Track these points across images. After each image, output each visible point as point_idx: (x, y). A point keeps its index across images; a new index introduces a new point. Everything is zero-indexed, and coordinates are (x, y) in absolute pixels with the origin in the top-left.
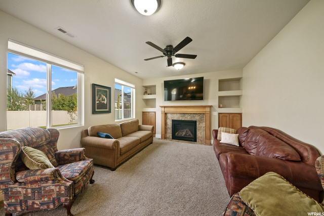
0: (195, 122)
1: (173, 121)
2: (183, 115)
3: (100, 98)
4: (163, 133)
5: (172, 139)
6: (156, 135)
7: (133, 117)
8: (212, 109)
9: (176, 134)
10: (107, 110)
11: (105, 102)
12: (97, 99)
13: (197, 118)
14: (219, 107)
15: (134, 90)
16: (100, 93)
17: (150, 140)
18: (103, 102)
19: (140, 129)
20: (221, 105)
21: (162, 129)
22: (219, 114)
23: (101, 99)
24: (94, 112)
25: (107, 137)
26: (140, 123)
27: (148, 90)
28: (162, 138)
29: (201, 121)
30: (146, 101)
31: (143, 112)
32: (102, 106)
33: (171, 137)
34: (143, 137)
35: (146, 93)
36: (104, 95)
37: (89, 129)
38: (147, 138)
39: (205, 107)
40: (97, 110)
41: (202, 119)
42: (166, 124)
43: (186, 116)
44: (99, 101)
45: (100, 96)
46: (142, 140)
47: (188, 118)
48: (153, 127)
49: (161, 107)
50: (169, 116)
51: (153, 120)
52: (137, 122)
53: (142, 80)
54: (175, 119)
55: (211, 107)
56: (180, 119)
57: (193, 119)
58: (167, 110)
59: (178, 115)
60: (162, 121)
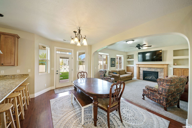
0: (158, 72)
1: (144, 71)
2: (149, 69)
4: (138, 76)
5: (143, 80)
6: (134, 77)
7: (123, 68)
8: (168, 66)
9: (146, 78)
10: (114, 66)
12: (112, 62)
13: (158, 70)
14: (174, 65)
15: (123, 57)
16: (112, 60)
17: (131, 78)
19: (126, 73)
20: (176, 64)
21: (137, 75)
22: (174, 68)
24: (111, 66)
25: (116, 74)
26: (126, 71)
27: (130, 57)
28: (137, 79)
29: (161, 72)
30: (129, 62)
31: (127, 67)
32: (113, 64)
33: (143, 79)
34: (128, 76)
35: (128, 58)
37: (111, 71)
38: (129, 77)
39: (163, 65)
41: (162, 71)
42: (139, 72)
43: (152, 69)
46: (127, 77)
47: (153, 70)
48: (132, 73)
49: (137, 64)
50: (141, 69)
51: (132, 70)
52: (125, 70)
53: (127, 53)
54: (145, 70)
55: (167, 65)
56: (148, 70)
57: (156, 71)
58: (140, 66)
59: (147, 69)
60: (137, 71)
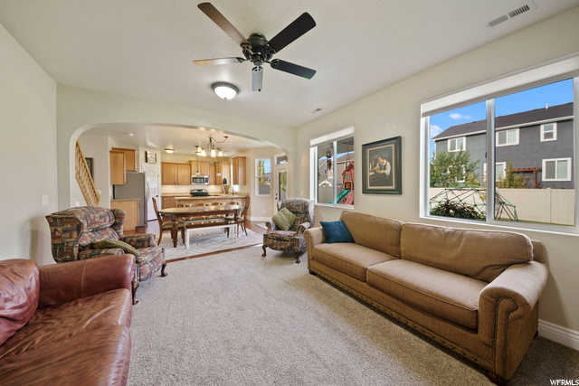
3: (375, 165)
10: (393, 187)
11: (387, 172)
12: (369, 167)
16: (375, 157)
18: (382, 171)
23: (378, 166)
24: (365, 190)
32: (382, 179)
36: (383, 158)
40: (369, 188)
44: (375, 171)
45: (377, 161)
